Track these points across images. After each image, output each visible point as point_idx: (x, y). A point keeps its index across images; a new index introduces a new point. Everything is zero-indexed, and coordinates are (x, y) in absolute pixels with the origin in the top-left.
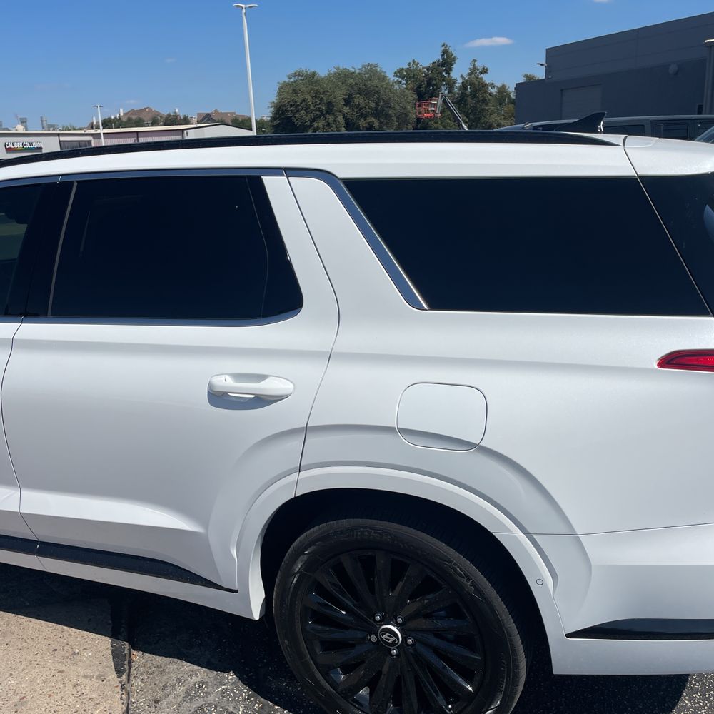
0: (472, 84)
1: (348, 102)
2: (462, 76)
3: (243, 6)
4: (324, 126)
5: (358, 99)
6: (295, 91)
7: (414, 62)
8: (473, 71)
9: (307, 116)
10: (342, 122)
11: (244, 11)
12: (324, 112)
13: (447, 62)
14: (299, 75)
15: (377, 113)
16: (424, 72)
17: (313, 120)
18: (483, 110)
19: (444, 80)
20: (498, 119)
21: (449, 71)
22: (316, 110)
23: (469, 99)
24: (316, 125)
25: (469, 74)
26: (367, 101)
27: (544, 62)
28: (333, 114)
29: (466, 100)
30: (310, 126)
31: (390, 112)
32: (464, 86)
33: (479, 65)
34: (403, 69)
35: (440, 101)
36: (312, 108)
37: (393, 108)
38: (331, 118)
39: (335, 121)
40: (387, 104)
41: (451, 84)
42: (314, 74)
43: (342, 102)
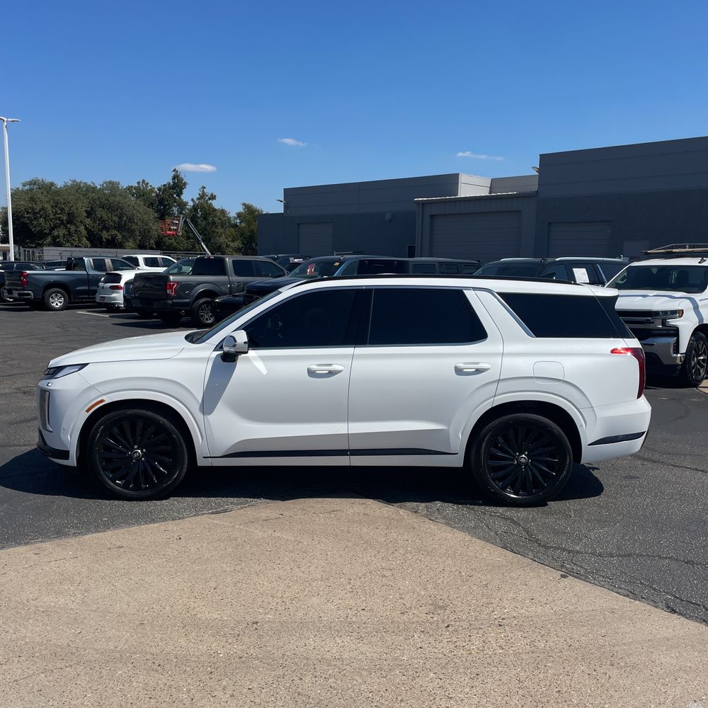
0: (203, 208)
1: (89, 214)
2: (193, 200)
3: (5, 119)
4: (64, 235)
5: (100, 213)
6: (32, 199)
7: (143, 181)
8: (202, 196)
9: (46, 224)
10: (84, 232)
11: (5, 123)
12: (65, 222)
13: (178, 185)
14: (35, 184)
15: (119, 227)
16: (156, 192)
17: (53, 229)
18: (213, 232)
19: (175, 202)
20: (227, 241)
21: (180, 194)
22: (56, 219)
23: (199, 220)
24: (56, 233)
25: (198, 199)
26: (109, 215)
27: (282, 200)
28: (75, 224)
29: (197, 222)
30: (50, 233)
31: (133, 227)
32: (195, 208)
33: (208, 191)
34: (132, 187)
35: (182, 222)
36: (52, 216)
37: (136, 224)
38: (73, 228)
39: (76, 231)
40: (131, 220)
41: (182, 205)
42: (52, 184)
43: (85, 214)
